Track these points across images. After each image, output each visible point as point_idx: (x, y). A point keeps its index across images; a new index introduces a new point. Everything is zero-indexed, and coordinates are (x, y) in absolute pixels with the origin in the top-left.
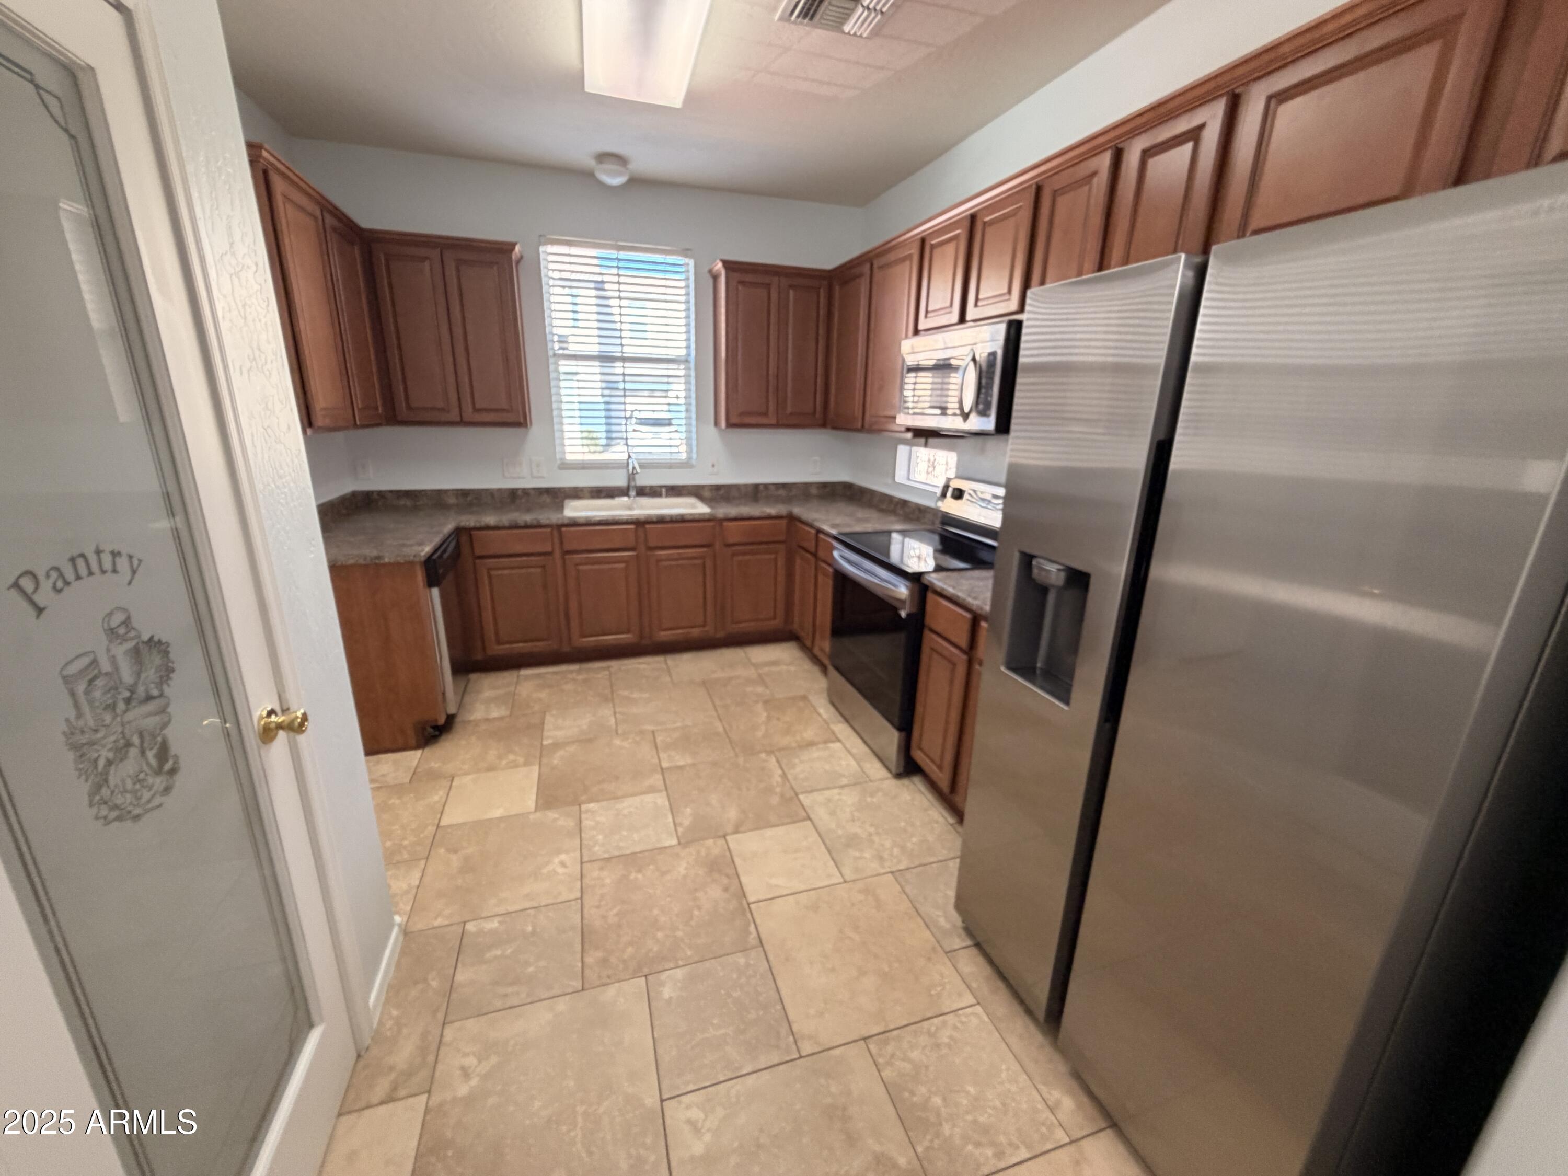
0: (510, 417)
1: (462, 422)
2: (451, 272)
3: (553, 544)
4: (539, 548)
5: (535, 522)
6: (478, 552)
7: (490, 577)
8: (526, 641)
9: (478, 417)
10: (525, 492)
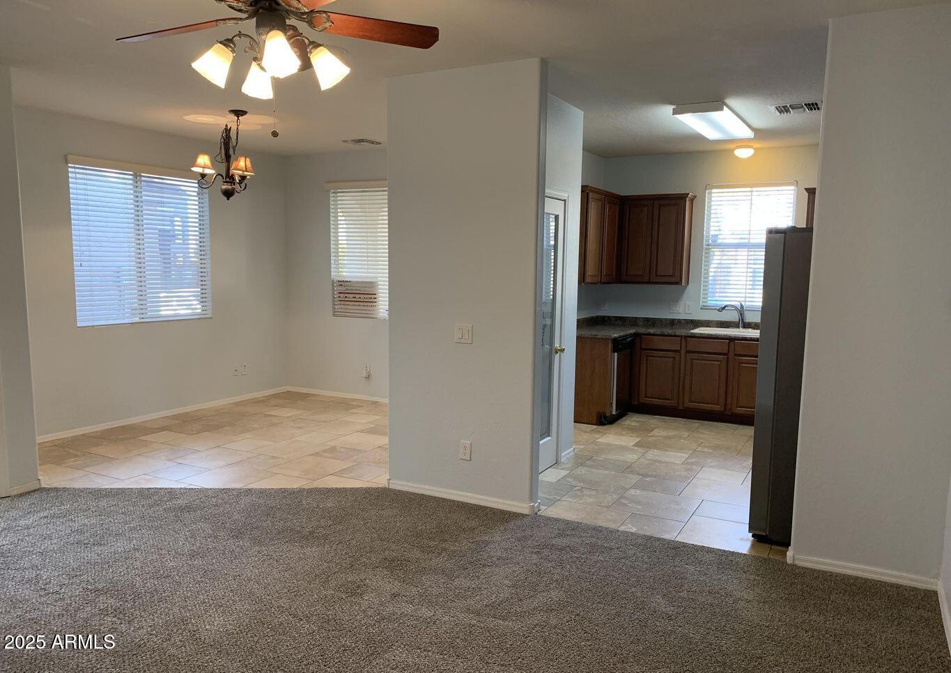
0: (673, 280)
1: (649, 282)
2: (656, 212)
3: (681, 347)
4: (674, 348)
5: (673, 334)
6: (643, 346)
7: (647, 359)
8: (660, 399)
9: (658, 280)
10: (679, 321)
